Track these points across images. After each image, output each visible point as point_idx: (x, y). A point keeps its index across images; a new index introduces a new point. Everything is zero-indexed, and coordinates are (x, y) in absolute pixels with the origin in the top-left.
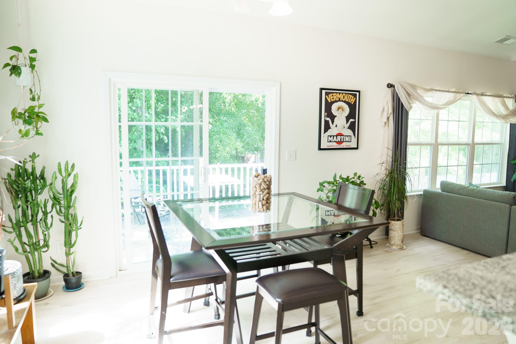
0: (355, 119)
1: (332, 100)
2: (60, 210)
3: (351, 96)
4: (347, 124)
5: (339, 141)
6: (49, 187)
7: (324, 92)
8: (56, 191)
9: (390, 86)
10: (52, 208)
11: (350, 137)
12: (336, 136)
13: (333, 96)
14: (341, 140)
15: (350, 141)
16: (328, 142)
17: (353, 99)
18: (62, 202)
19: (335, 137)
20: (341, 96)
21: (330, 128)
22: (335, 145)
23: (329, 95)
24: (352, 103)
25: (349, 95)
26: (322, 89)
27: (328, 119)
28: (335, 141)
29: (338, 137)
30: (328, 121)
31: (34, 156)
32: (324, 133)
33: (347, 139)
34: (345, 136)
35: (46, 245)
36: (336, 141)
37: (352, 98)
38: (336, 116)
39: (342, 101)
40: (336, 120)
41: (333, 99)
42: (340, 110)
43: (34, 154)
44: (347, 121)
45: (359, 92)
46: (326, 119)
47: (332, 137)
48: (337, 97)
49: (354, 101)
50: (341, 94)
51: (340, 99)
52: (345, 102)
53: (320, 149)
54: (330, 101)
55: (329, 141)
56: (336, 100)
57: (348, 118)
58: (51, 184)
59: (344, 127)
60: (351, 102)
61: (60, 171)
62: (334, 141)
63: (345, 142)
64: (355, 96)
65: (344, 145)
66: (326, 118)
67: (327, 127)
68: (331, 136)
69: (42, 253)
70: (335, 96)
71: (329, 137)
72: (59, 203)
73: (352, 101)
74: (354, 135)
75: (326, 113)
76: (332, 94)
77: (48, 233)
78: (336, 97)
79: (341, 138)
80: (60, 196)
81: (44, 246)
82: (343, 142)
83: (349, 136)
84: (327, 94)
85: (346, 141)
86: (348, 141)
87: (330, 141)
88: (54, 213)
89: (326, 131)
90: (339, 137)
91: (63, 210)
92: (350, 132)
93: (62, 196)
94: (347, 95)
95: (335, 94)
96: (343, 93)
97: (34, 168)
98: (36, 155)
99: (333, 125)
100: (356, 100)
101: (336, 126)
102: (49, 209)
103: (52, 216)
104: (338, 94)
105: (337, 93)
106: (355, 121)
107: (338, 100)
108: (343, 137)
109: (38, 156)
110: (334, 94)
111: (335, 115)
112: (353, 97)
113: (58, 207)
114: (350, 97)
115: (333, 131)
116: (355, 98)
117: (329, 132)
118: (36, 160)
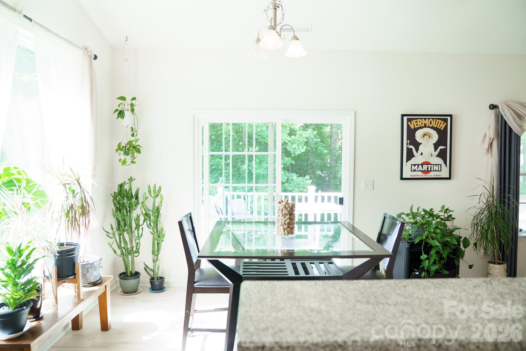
0: (446, 146)
1: (416, 127)
2: (150, 224)
3: (440, 121)
4: (435, 151)
5: (425, 171)
6: (141, 204)
7: (405, 118)
8: (147, 208)
9: (493, 107)
10: (144, 222)
11: (440, 166)
12: (422, 165)
13: (416, 122)
14: (428, 169)
15: (440, 170)
16: (411, 171)
17: (443, 124)
18: (152, 217)
19: (420, 166)
20: (427, 122)
21: (413, 156)
22: (420, 175)
23: (412, 122)
24: (442, 129)
25: (437, 120)
26: (403, 116)
27: (411, 147)
28: (420, 171)
29: (424, 166)
30: (412, 148)
31: (131, 180)
32: (407, 162)
33: (436, 168)
34: (433, 165)
35: (137, 252)
36: (422, 170)
37: (441, 123)
38: (421, 144)
39: (429, 127)
40: (421, 147)
41: (417, 125)
42: (426, 137)
43: (131, 178)
44: (436, 149)
45: (451, 116)
46: (408, 147)
47: (417, 166)
48: (422, 123)
49: (444, 126)
50: (427, 119)
51: (425, 125)
52: (432, 128)
53: (402, 178)
54: (413, 128)
55: (413, 170)
56: (421, 126)
57: (436, 146)
58: (143, 203)
59: (432, 155)
60: (440, 128)
61: (150, 192)
62: (418, 170)
63: (433, 171)
64: (446, 121)
65: (432, 174)
66: (408, 145)
67: (410, 156)
68: (415, 165)
69: (135, 257)
70: (420, 121)
71: (413, 166)
72: (150, 218)
73: (442, 127)
74: (445, 163)
75: (408, 141)
76: (416, 120)
77: (139, 241)
78: (420, 123)
79: (428, 167)
80: (150, 212)
81: (136, 252)
82: (431, 171)
83: (438, 165)
84: (409, 120)
85: (435, 170)
86: (437, 170)
87: (415, 171)
88: (145, 226)
89: (408, 159)
90: (426, 166)
91: (152, 224)
92: (440, 161)
93: (151, 213)
94: (435, 120)
95: (420, 120)
96: (429, 119)
97: (131, 189)
98: (133, 179)
99: (417, 153)
100: (447, 125)
101: (422, 154)
102: (141, 223)
103: (142, 228)
104: (423, 120)
105: (421, 119)
106: (446, 148)
107: (423, 126)
108: (431, 166)
109: (135, 179)
110: (418, 120)
111: (420, 142)
112: (443, 122)
113: (148, 222)
114: (438, 122)
115: (418, 159)
116: (445, 124)
117: (413, 161)
118: (132, 183)
